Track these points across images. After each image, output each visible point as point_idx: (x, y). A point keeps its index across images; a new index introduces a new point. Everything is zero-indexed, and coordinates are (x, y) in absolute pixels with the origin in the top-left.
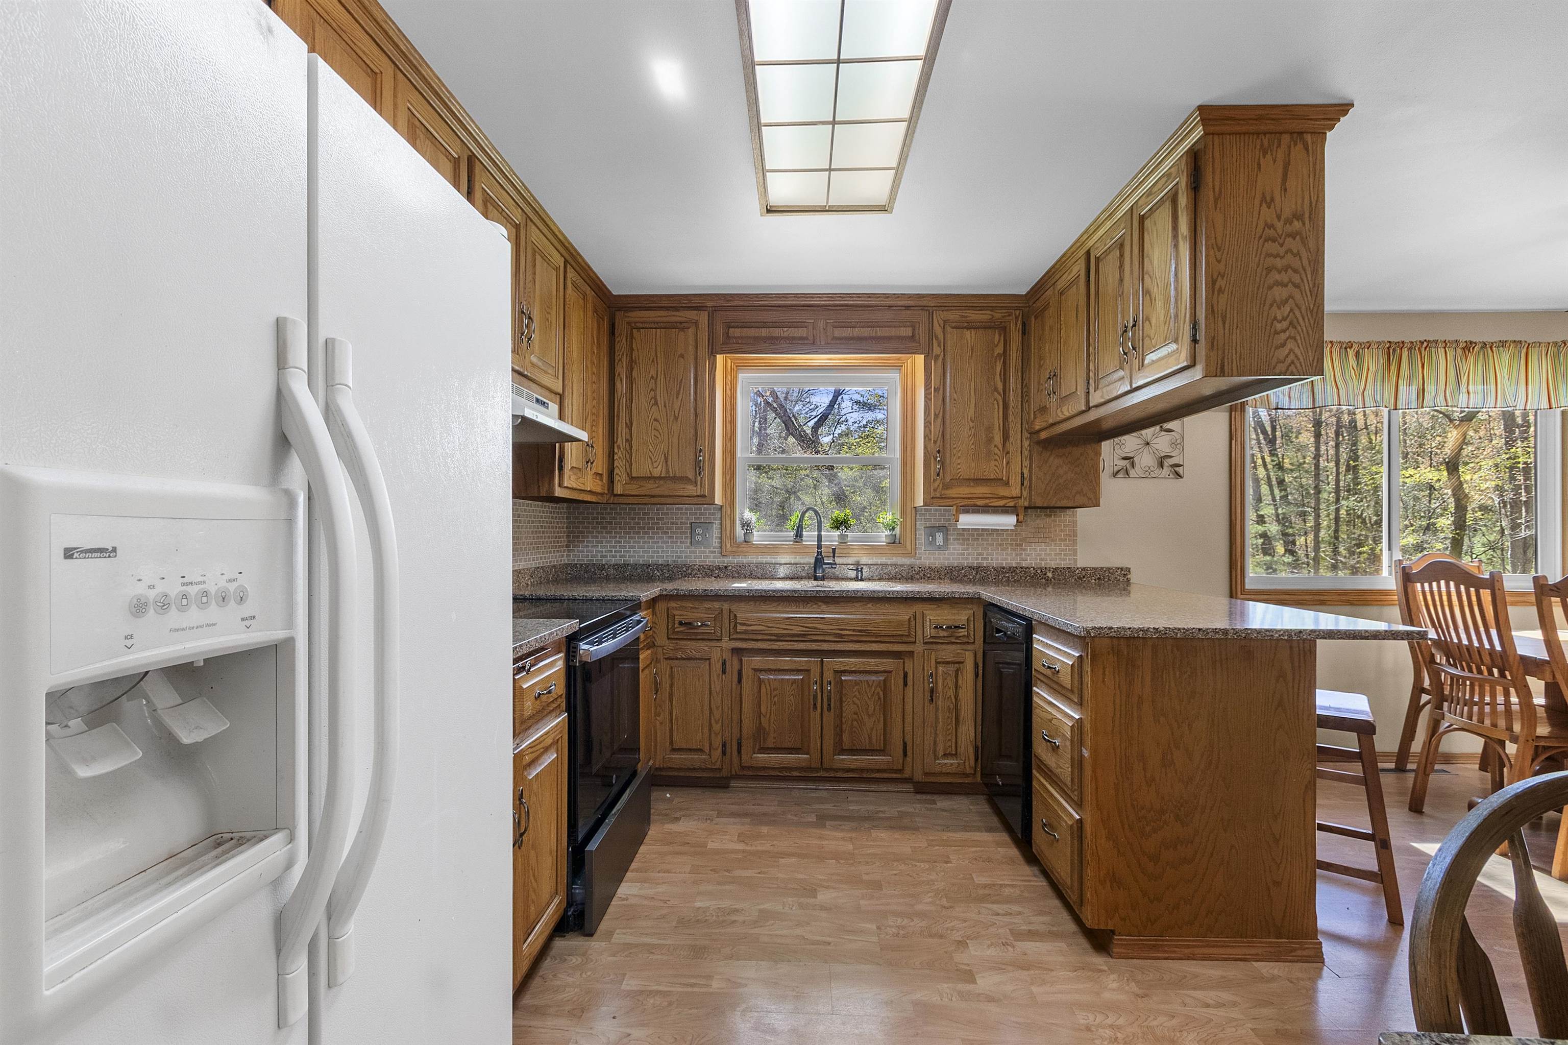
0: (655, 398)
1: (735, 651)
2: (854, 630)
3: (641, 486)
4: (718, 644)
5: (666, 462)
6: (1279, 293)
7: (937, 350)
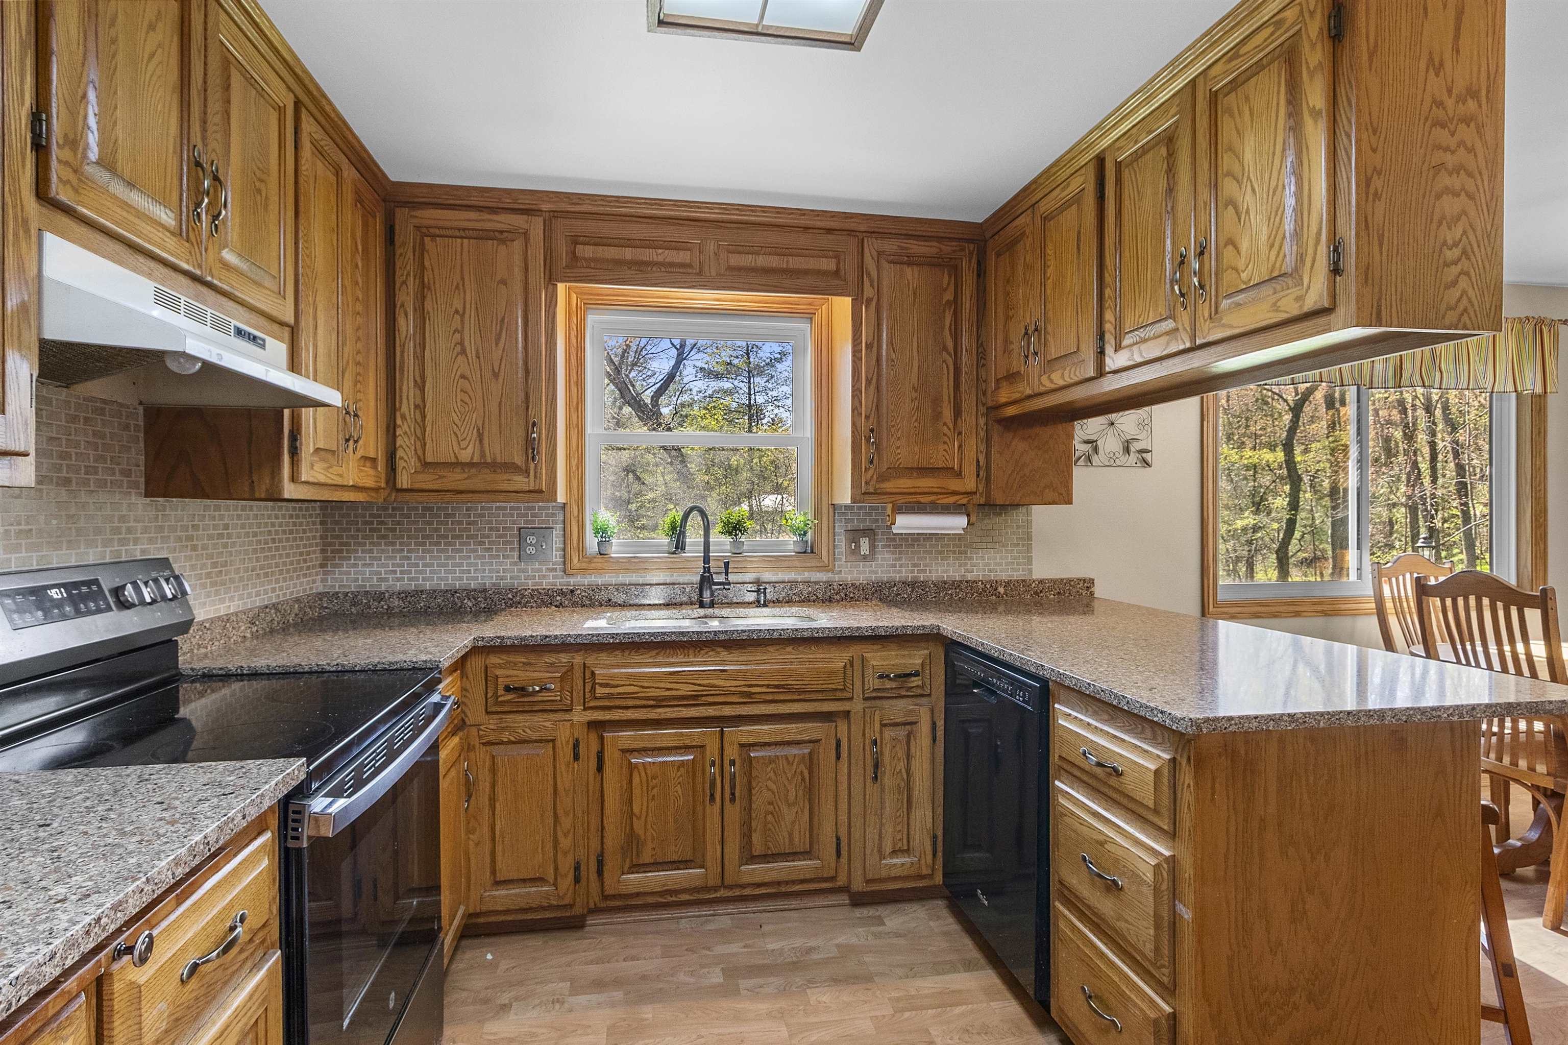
0: (461, 343)
1: (593, 725)
2: (768, 686)
3: (441, 477)
4: (567, 716)
5: (481, 441)
6: (1450, 206)
7: (868, 292)
